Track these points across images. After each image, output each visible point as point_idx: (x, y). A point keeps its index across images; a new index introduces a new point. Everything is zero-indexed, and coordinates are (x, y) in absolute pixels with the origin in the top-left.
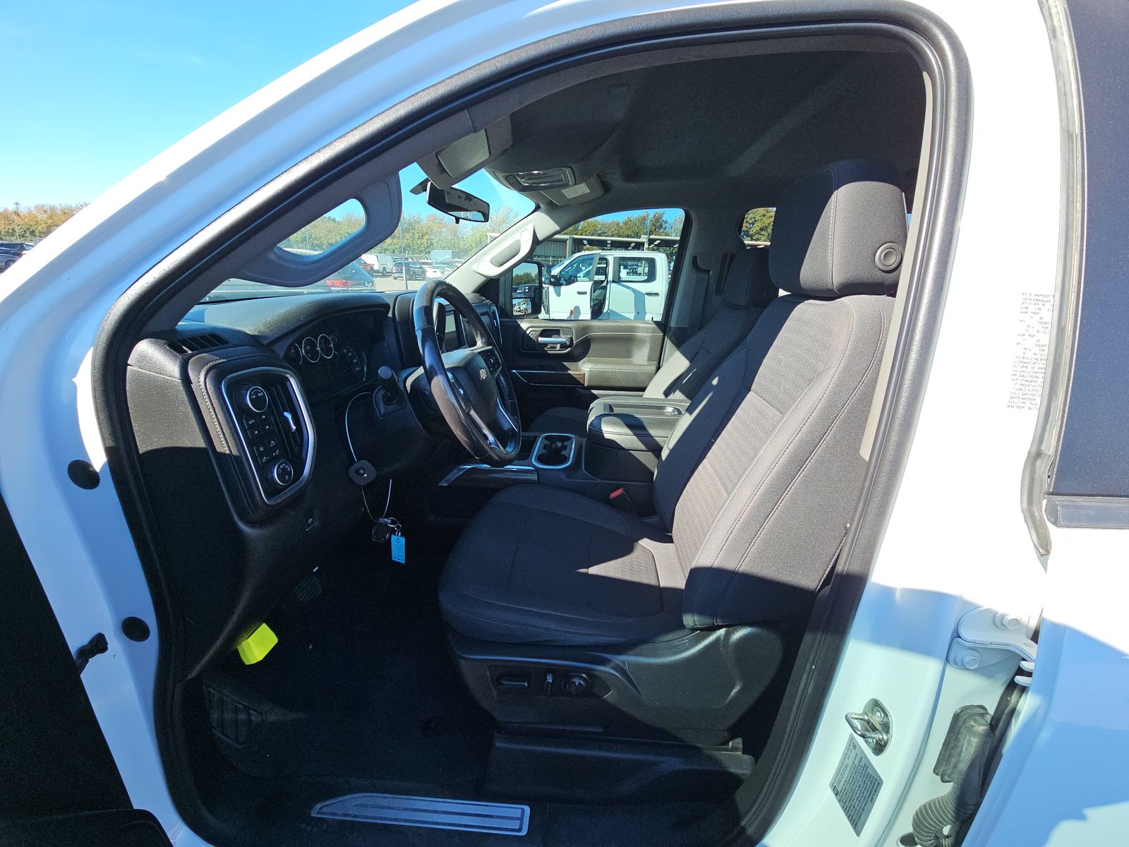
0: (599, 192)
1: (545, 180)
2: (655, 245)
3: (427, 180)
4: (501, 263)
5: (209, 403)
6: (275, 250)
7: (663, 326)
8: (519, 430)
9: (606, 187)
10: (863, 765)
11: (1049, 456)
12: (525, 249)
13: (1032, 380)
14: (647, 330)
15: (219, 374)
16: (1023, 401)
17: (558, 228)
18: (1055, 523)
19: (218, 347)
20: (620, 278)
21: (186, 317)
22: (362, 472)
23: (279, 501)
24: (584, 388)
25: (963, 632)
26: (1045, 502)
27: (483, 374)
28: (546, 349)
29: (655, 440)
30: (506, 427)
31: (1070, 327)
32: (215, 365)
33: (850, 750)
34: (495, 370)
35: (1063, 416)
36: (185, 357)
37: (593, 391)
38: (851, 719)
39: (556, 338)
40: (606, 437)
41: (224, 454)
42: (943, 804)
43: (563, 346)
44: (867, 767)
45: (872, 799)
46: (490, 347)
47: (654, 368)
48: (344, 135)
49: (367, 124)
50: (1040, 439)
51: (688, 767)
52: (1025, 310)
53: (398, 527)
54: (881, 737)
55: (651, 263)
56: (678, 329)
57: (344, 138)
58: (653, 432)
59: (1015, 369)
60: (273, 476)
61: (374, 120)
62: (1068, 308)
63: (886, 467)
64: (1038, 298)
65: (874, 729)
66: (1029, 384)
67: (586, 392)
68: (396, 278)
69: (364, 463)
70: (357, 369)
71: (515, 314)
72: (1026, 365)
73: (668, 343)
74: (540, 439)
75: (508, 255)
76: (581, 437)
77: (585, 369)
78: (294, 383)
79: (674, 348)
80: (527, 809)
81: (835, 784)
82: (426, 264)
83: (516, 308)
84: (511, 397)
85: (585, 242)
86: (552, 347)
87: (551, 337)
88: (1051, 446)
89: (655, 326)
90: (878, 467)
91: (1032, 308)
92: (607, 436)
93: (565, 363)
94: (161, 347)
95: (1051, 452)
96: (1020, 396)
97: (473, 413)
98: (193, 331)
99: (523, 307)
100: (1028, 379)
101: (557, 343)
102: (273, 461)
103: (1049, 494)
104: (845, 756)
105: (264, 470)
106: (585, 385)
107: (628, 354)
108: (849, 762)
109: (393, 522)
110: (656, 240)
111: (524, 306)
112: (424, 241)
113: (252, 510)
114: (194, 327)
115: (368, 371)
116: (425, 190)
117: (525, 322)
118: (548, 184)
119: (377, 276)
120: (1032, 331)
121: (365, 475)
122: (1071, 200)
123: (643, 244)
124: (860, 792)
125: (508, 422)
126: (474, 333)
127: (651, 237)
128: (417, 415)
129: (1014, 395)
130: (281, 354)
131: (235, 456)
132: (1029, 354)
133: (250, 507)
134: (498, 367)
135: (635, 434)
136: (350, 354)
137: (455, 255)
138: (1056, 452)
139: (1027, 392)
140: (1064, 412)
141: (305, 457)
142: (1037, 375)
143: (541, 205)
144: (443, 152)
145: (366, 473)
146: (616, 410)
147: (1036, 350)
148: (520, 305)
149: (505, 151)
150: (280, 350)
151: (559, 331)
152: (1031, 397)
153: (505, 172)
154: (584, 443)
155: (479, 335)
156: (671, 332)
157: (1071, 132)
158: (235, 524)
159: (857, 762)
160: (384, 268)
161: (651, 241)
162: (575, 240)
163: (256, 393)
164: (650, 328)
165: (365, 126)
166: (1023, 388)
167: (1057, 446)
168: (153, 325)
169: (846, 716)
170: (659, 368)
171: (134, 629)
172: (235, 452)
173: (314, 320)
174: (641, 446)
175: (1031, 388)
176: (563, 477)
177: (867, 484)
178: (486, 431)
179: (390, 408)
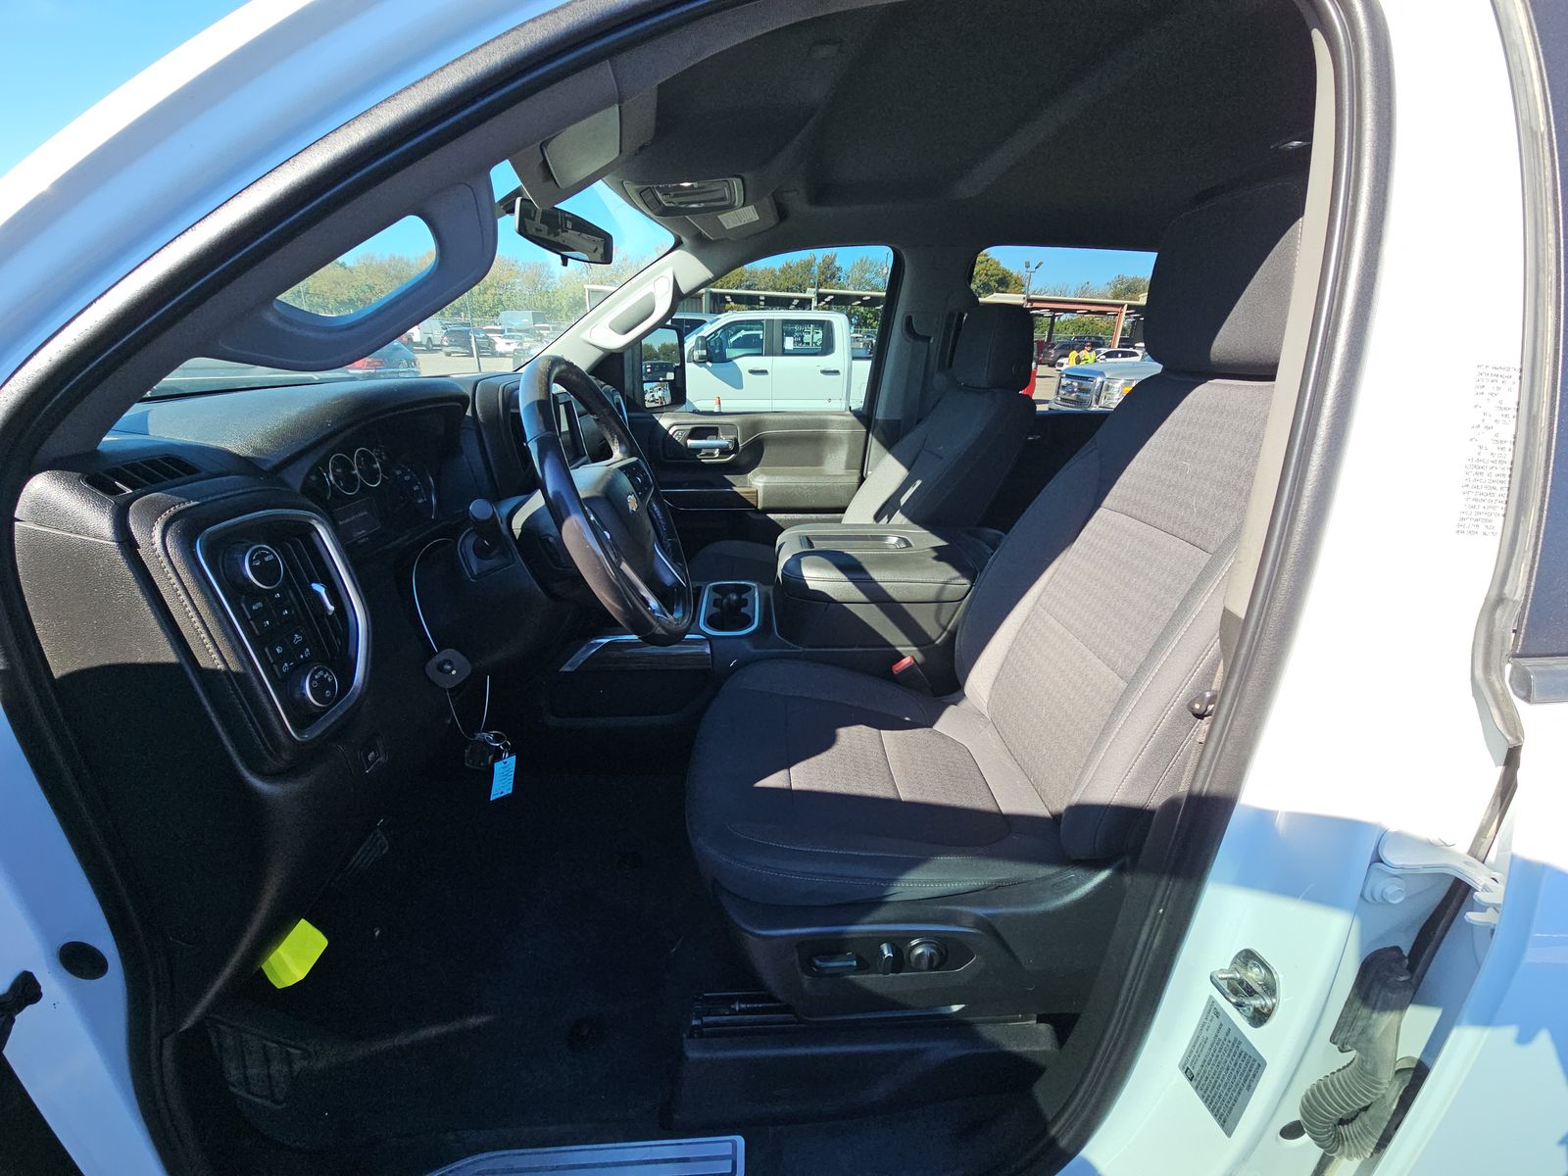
0: (772, 221)
1: (697, 198)
2: (827, 303)
3: (517, 193)
4: (625, 329)
5: (174, 580)
6: (275, 305)
7: (865, 417)
8: (688, 584)
9: (782, 213)
10: (1232, 1041)
11: (1515, 602)
12: (662, 307)
13: (1488, 492)
14: (843, 424)
15: (187, 528)
16: (1476, 523)
17: (709, 275)
18: (1527, 699)
19: (183, 479)
20: (784, 349)
21: (118, 425)
22: (448, 667)
23: (318, 732)
24: (757, 511)
25: (1386, 855)
26: (1508, 668)
27: (632, 503)
28: (698, 456)
29: (881, 588)
30: (668, 580)
31: (1544, 414)
32: (180, 512)
33: (1209, 1018)
34: (646, 494)
35: (1536, 544)
36: (121, 502)
37: (771, 516)
38: (1220, 981)
39: (713, 439)
40: (811, 588)
41: (215, 672)
42: (1345, 1082)
43: (724, 451)
44: (1240, 1043)
45: (1249, 1086)
46: (634, 459)
47: (855, 479)
48: (393, 97)
49: (436, 76)
50: (1502, 578)
51: (967, 1052)
52: (1481, 391)
53: (505, 745)
54: (1263, 1003)
55: (826, 327)
56: (887, 422)
57: (393, 102)
58: (876, 575)
59: (1467, 477)
60: (304, 695)
61: (447, 70)
62: (1540, 387)
63: (1272, 625)
64: (1496, 372)
65: (1251, 992)
66: (1484, 498)
67: (760, 517)
68: (448, 354)
69: (449, 653)
70: (420, 501)
71: (648, 405)
72: (1481, 470)
73: (874, 443)
74: (707, 591)
75: (635, 316)
76: (764, 584)
77: (757, 484)
78: (323, 532)
79: (884, 450)
80: (740, 1140)
81: (1188, 1065)
82: (495, 331)
83: (648, 397)
84: (670, 534)
85: (728, 298)
86: (707, 454)
87: (705, 439)
88: (1518, 588)
89: (854, 418)
90: (1261, 627)
91: (1489, 387)
92: (812, 585)
93: (727, 477)
94: (72, 485)
95: (1519, 596)
96: (1473, 516)
97: (625, 567)
98: (133, 452)
99: (658, 394)
100: (1483, 490)
101: (714, 448)
102: (301, 668)
103: (1515, 656)
104: (1202, 1026)
105: (286, 685)
106: (759, 507)
107: (818, 461)
108: (1210, 1034)
109: (497, 738)
110: (827, 295)
111: (660, 393)
112: (488, 296)
113: (271, 754)
114: (130, 446)
115: (438, 500)
116: (512, 211)
117: (665, 417)
118: (702, 205)
119: (419, 351)
120: (1489, 422)
121: (454, 672)
122: (1540, 228)
123: (809, 301)
124: (1230, 1076)
125: (669, 572)
126: (608, 436)
127: (821, 290)
128: (534, 575)
129: (1464, 516)
130: (296, 484)
131: (236, 674)
132: (1486, 455)
133: (267, 749)
134: (649, 490)
135: (851, 580)
136: (407, 478)
137: (536, 318)
138: (1527, 596)
139: (1481, 510)
140: (1537, 537)
141: (353, 654)
142: (1495, 484)
143: (684, 239)
144: (554, 140)
145: (453, 667)
146: (818, 545)
147: (1494, 448)
148: (655, 393)
149: (641, 148)
150: (295, 478)
151: (717, 429)
152: (1485, 517)
153: (642, 183)
154: (771, 593)
155: (616, 440)
156: (878, 428)
157: (1535, 128)
158: (241, 779)
159: (1222, 1036)
160: (429, 338)
161: (821, 297)
162: (713, 296)
163: (261, 557)
164: (847, 422)
165: (431, 82)
166: (1477, 504)
167: (1528, 587)
168: (55, 445)
169: (1211, 978)
170: (862, 480)
171: (79, 960)
172: (234, 667)
173: (349, 426)
174: (860, 596)
175: (1486, 504)
176: (748, 646)
177: (1244, 651)
178: (645, 593)
179: (488, 563)
